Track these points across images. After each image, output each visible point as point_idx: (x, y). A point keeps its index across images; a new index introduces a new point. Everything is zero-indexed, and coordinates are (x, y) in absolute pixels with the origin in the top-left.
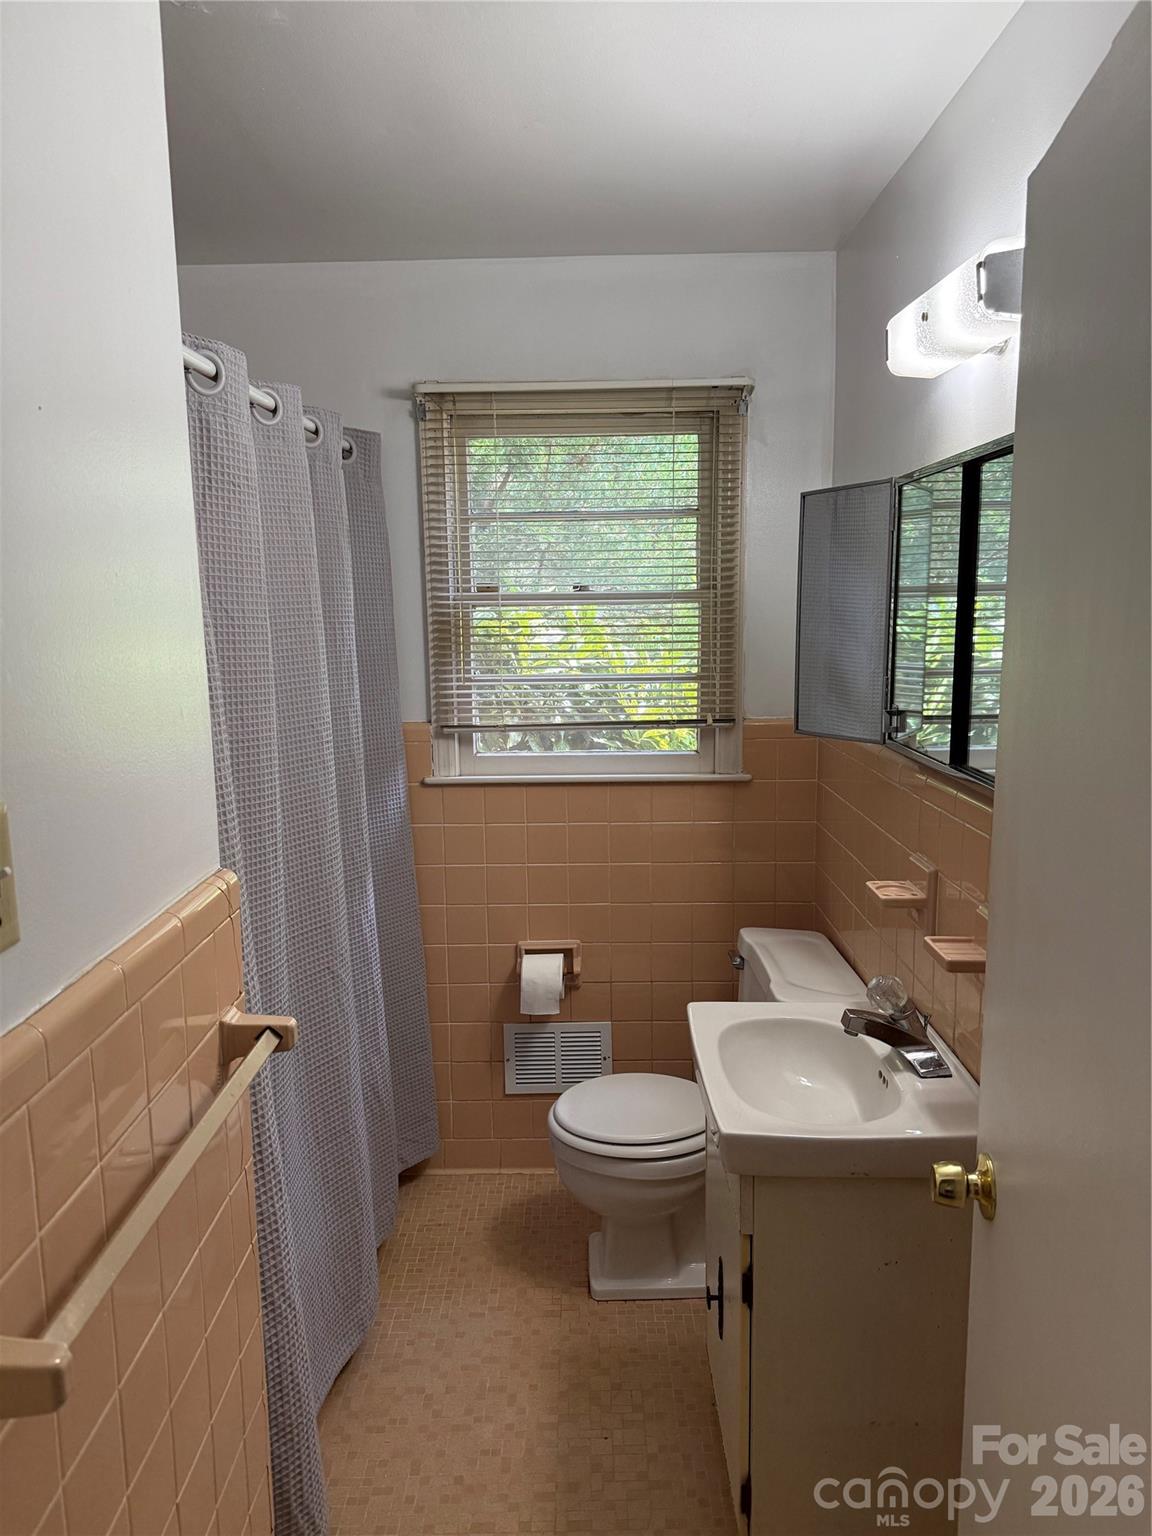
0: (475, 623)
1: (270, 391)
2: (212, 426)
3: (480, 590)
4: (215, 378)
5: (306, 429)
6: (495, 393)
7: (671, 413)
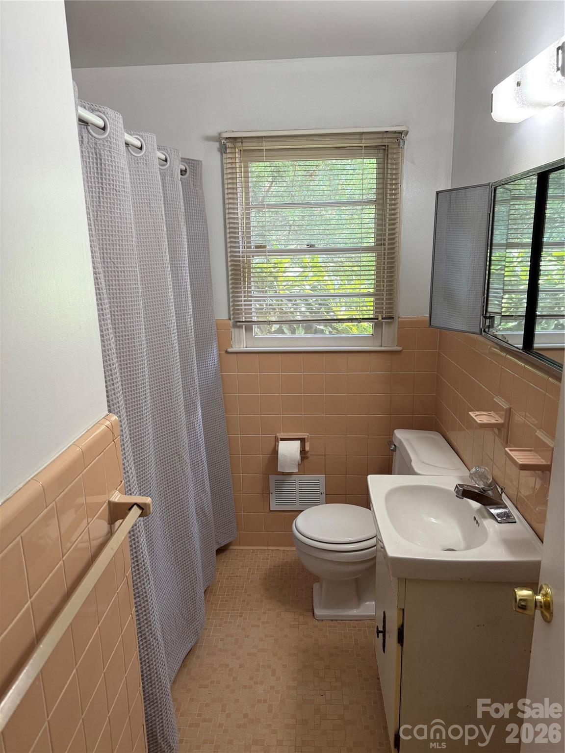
0: (254, 266)
1: (139, 137)
2: (103, 157)
3: (256, 247)
4: (104, 129)
5: (159, 158)
6: (264, 137)
7: (362, 147)
